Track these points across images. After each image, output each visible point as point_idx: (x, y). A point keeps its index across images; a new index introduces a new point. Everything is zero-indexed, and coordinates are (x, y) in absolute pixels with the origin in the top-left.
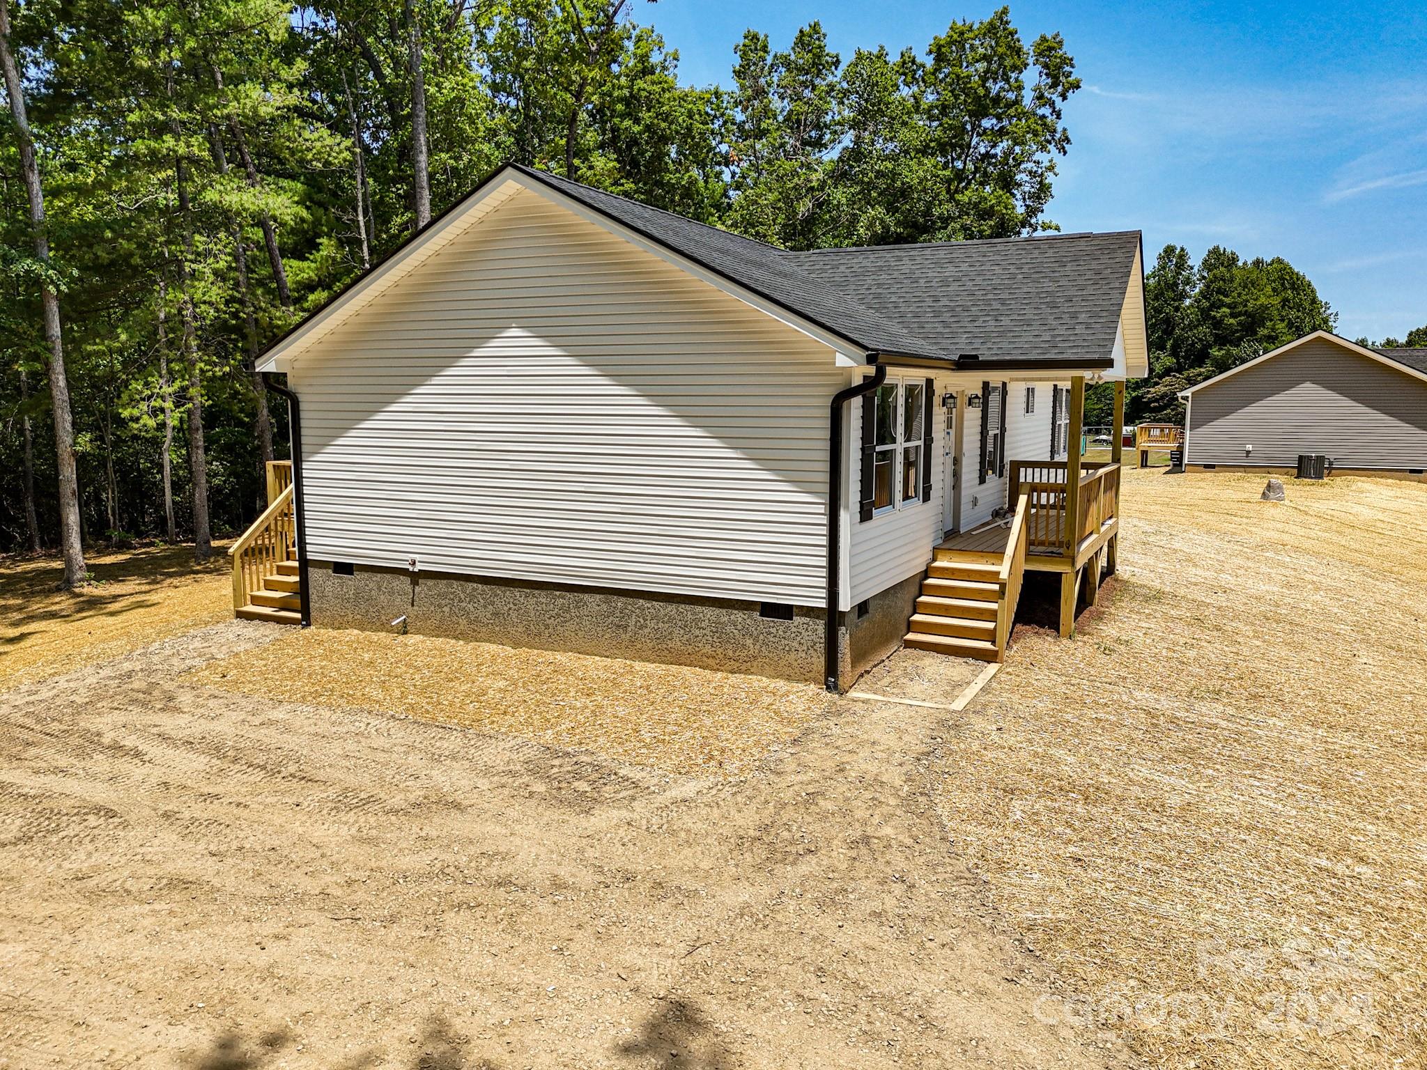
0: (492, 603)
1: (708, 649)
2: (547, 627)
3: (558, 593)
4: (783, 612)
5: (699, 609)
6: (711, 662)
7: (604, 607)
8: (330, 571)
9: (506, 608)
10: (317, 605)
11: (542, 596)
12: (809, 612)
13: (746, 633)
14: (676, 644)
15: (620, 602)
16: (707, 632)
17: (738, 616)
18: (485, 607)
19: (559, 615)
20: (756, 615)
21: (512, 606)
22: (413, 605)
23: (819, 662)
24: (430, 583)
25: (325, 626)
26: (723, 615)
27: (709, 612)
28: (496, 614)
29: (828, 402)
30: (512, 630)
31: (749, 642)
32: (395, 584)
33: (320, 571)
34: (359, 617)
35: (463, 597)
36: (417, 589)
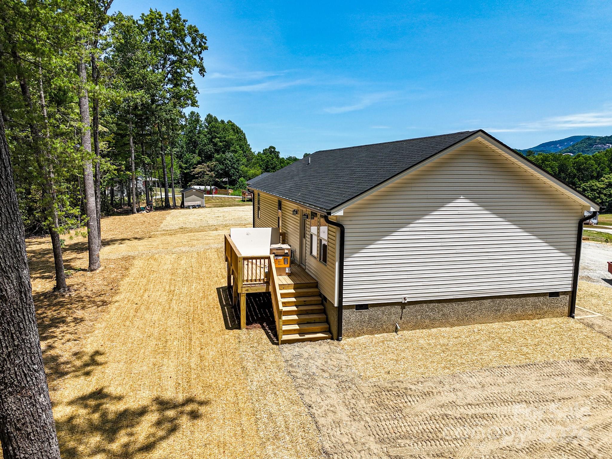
0: (442, 310)
1: (530, 312)
2: (466, 316)
3: (472, 301)
4: (555, 294)
5: (528, 298)
6: (531, 317)
7: (492, 303)
8: (354, 310)
9: (448, 311)
10: (345, 327)
11: (465, 304)
12: (565, 293)
13: (544, 304)
14: (519, 313)
15: (498, 301)
16: (531, 306)
17: (541, 299)
18: (438, 312)
19: (472, 310)
20: (548, 297)
21: (451, 310)
22: (401, 318)
23: (566, 309)
24: (411, 306)
25: (348, 337)
26: (536, 299)
27: (532, 299)
28: (443, 315)
29: (578, 222)
30: (451, 320)
31: (545, 307)
32: (392, 310)
33: (348, 311)
34: (370, 328)
35: (428, 310)
36: (404, 310)
